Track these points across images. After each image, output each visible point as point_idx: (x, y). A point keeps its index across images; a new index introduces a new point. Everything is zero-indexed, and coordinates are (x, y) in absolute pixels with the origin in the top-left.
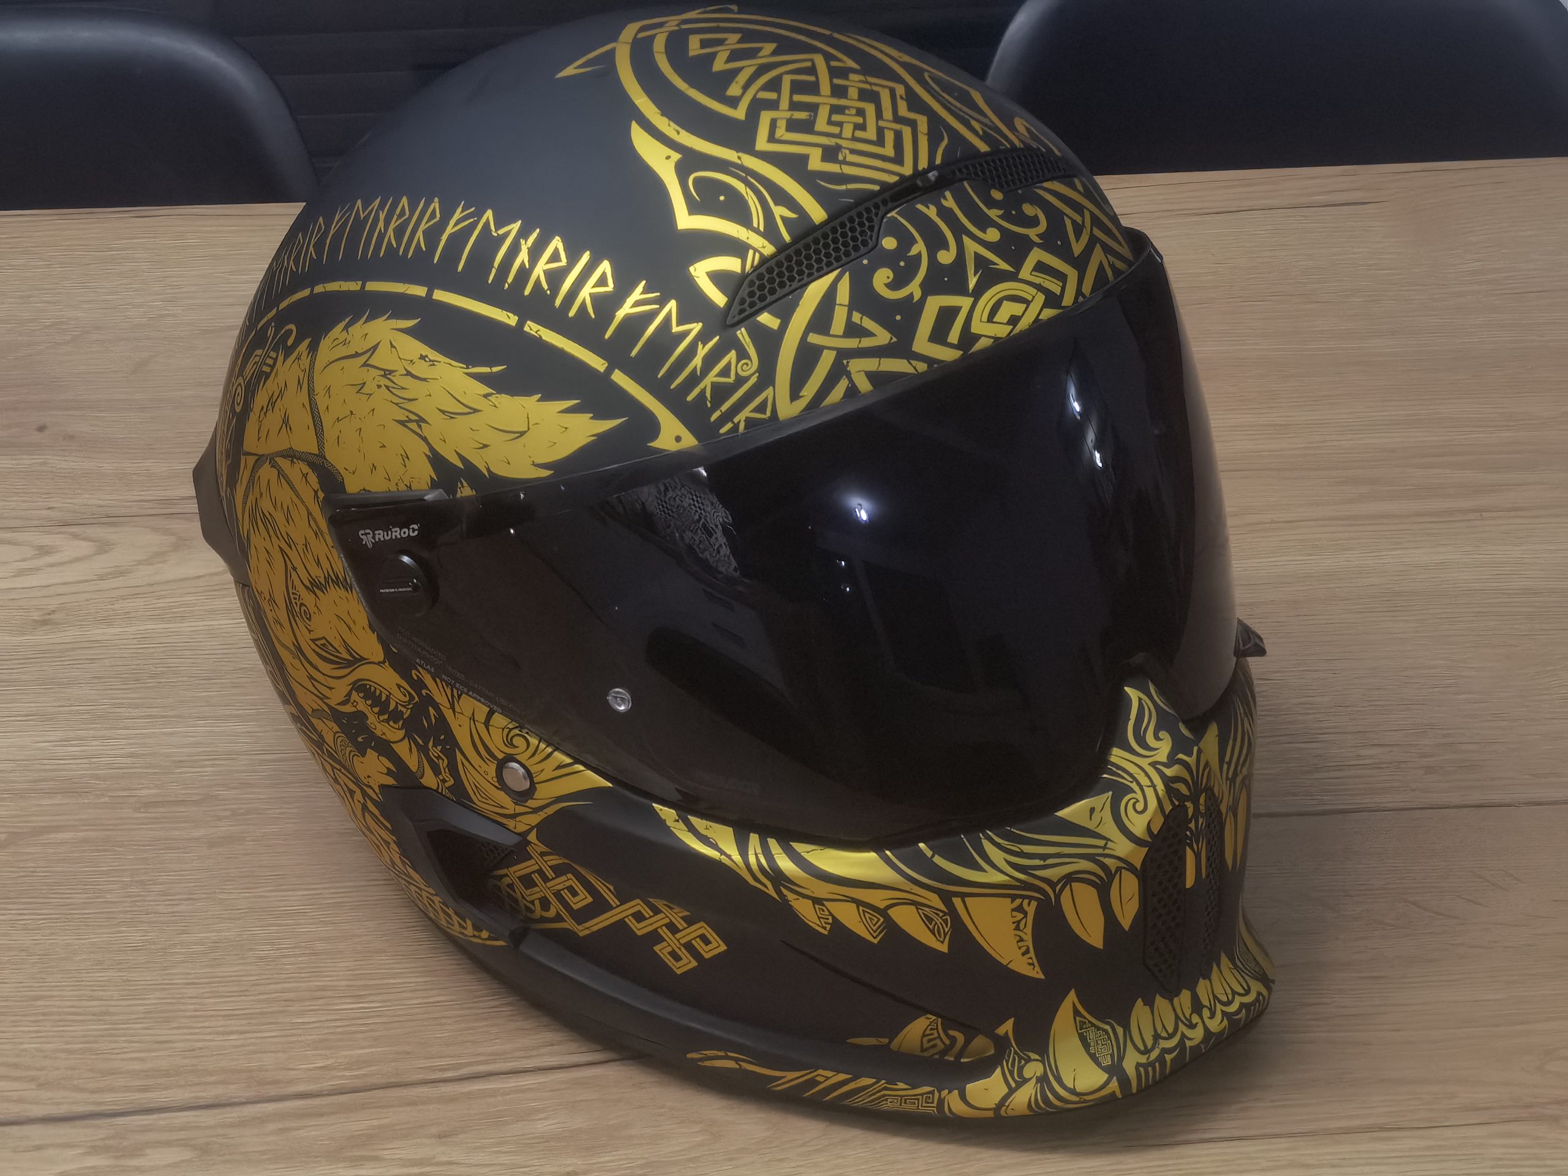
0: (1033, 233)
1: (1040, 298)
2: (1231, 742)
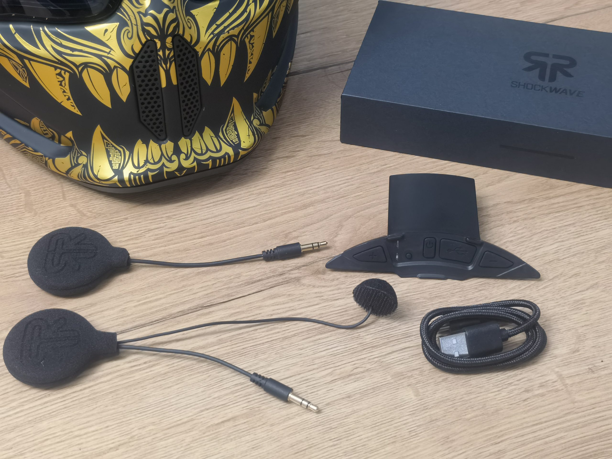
2: (227, 14)
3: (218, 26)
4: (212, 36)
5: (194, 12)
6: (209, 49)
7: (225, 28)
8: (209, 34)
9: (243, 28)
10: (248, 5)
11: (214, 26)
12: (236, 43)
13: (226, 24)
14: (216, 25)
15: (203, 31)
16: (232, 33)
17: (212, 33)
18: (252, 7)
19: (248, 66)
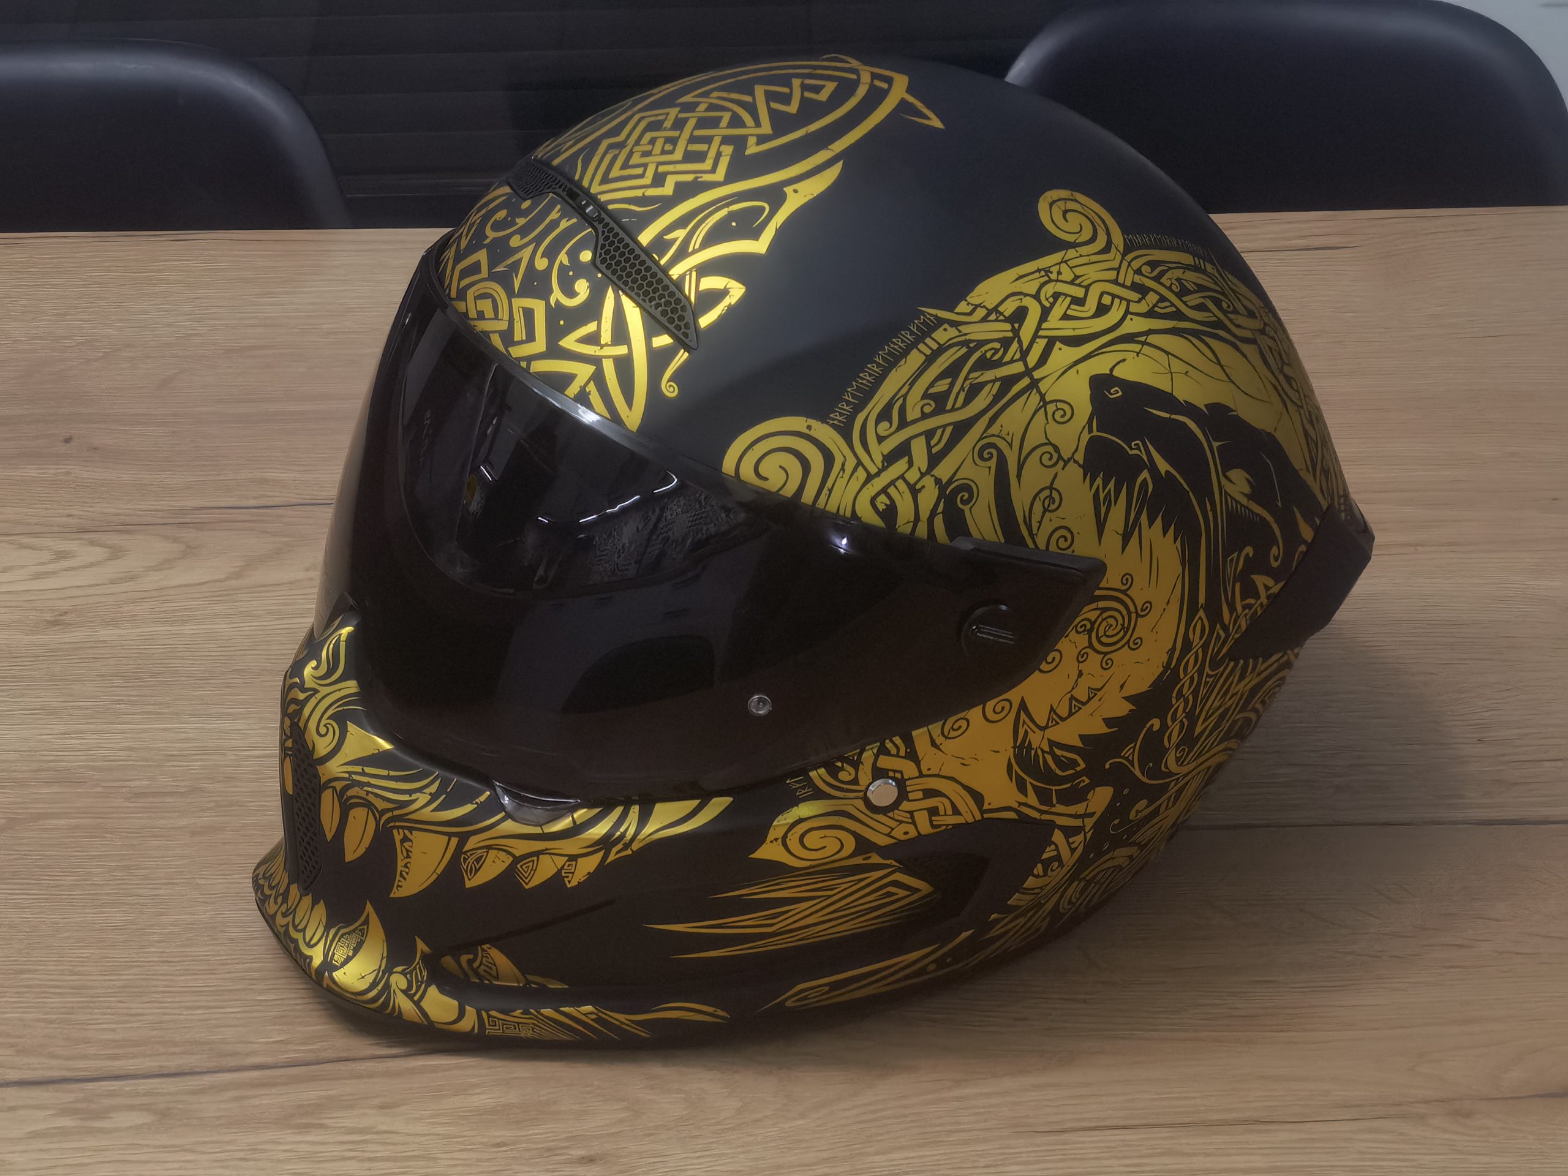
0: (556, 295)
1: (505, 326)
2: (384, 772)
3: (363, 774)
4: (347, 775)
5: (352, 727)
6: (334, 788)
7: (369, 784)
8: (346, 770)
9: (392, 810)
10: (420, 790)
11: (358, 769)
12: (377, 823)
13: (373, 781)
14: (363, 769)
15: (340, 757)
16: (371, 798)
17: (351, 774)
18: (423, 798)
19: (398, 877)
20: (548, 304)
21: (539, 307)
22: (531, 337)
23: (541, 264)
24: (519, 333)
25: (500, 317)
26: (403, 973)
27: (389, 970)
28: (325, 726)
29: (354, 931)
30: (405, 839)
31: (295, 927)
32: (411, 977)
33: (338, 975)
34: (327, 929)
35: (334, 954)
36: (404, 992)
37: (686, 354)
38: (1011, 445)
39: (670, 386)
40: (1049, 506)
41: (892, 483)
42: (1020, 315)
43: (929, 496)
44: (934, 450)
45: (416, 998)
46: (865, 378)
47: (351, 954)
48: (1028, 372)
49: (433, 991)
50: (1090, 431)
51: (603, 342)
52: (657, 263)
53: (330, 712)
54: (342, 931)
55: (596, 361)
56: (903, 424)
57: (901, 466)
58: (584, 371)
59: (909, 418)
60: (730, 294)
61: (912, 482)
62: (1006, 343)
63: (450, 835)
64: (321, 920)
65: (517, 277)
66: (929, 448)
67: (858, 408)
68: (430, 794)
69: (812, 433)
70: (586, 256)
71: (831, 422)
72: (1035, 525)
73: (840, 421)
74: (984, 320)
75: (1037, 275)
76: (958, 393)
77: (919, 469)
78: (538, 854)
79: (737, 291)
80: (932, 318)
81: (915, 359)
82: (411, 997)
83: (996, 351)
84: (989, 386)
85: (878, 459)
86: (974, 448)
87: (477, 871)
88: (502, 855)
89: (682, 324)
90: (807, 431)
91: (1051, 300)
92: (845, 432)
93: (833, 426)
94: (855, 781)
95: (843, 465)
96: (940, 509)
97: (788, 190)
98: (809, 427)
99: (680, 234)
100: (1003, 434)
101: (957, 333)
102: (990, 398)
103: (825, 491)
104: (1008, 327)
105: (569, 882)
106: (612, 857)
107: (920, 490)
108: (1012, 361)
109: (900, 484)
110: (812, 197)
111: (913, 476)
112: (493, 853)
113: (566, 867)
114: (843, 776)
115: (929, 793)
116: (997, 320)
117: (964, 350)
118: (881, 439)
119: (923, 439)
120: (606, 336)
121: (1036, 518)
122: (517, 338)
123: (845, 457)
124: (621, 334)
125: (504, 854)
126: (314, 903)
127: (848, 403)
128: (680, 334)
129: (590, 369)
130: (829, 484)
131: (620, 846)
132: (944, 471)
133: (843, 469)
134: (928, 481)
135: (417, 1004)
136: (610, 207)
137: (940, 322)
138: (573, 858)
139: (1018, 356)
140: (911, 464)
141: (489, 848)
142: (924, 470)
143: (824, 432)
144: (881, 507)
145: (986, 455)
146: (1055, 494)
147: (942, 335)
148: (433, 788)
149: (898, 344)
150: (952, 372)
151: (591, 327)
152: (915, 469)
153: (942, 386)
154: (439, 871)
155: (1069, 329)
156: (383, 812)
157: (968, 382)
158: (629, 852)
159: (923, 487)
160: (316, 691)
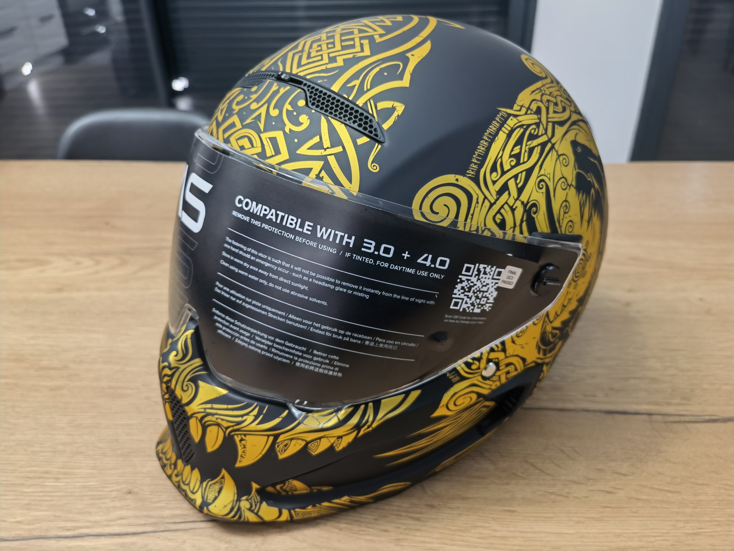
0: (289, 126)
1: (259, 150)
2: (225, 406)
3: (212, 408)
4: (203, 410)
5: (201, 383)
6: (197, 418)
7: (216, 414)
8: (202, 407)
9: (233, 426)
10: (247, 414)
11: (209, 406)
12: (225, 433)
13: (218, 412)
14: (212, 406)
15: (197, 401)
16: (219, 421)
17: (205, 409)
18: (250, 418)
19: (239, 457)
20: (285, 133)
21: (279, 135)
22: (277, 152)
23: (274, 113)
24: (269, 151)
25: (255, 145)
26: (247, 500)
27: (239, 500)
28: (187, 385)
29: (216, 482)
30: (241, 440)
31: (183, 482)
32: (251, 501)
33: (211, 508)
34: (202, 482)
35: (207, 496)
36: (250, 510)
37: (380, 146)
38: (549, 179)
39: (374, 166)
40: (565, 210)
41: (502, 207)
42: (538, 111)
43: (519, 211)
44: (519, 186)
45: (256, 511)
46: (481, 149)
47: (217, 494)
48: (549, 140)
49: (264, 504)
50: (576, 170)
51: (325, 147)
52: (347, 100)
53: (188, 377)
54: (210, 483)
55: (324, 158)
56: (503, 173)
57: (505, 196)
58: (317, 166)
59: (505, 170)
60: (397, 110)
61: (511, 205)
62: (538, 125)
63: (268, 436)
64: (197, 479)
65: (260, 122)
66: (517, 185)
67: (481, 166)
68: (254, 416)
69: (459, 183)
70: (302, 103)
71: (468, 175)
72: (561, 221)
73: (472, 175)
74: (526, 114)
75: (537, 91)
76: (524, 154)
77: (514, 197)
78: (320, 438)
79: (400, 108)
80: (504, 113)
81: (502, 136)
82: (252, 511)
83: (535, 129)
84: (536, 148)
85: (494, 194)
86: (535, 183)
87: (285, 450)
88: (300, 442)
89: (373, 129)
90: (456, 182)
91: (547, 103)
92: (476, 180)
93: (469, 177)
94: (479, 368)
95: (477, 199)
96: (525, 219)
97: (409, 55)
98: (457, 180)
99: (357, 82)
100: (546, 173)
101: (517, 121)
102: (538, 155)
103: (470, 216)
104: (535, 117)
105: (338, 448)
106: (362, 433)
107: (515, 209)
108: (542, 135)
109: (506, 206)
110: (422, 57)
111: (511, 202)
112: (294, 442)
113: (336, 442)
114: (474, 367)
115: (508, 365)
116: (531, 114)
117: (522, 130)
118: (494, 182)
119: (513, 180)
120: (327, 143)
121: (561, 218)
122: (269, 154)
123: (477, 195)
124: (336, 141)
125: (301, 441)
126: (192, 469)
127: (475, 164)
128: (372, 135)
129: (321, 163)
130: (471, 212)
131: (366, 427)
132: (524, 197)
133: (477, 202)
134: (518, 203)
135: (257, 514)
136: (308, 77)
137: (509, 115)
138: (340, 437)
139: (544, 132)
140: (509, 194)
141: (292, 439)
142: (516, 198)
143: (465, 182)
144: (498, 221)
145: (541, 187)
146: (567, 204)
147: (512, 122)
148: (255, 412)
149: (492, 129)
150: (520, 142)
151: (316, 139)
152: (511, 197)
153: (517, 150)
154: (264, 452)
155: (558, 117)
156: (227, 428)
157: (527, 147)
158: (371, 429)
159: (516, 207)
160: (178, 368)
